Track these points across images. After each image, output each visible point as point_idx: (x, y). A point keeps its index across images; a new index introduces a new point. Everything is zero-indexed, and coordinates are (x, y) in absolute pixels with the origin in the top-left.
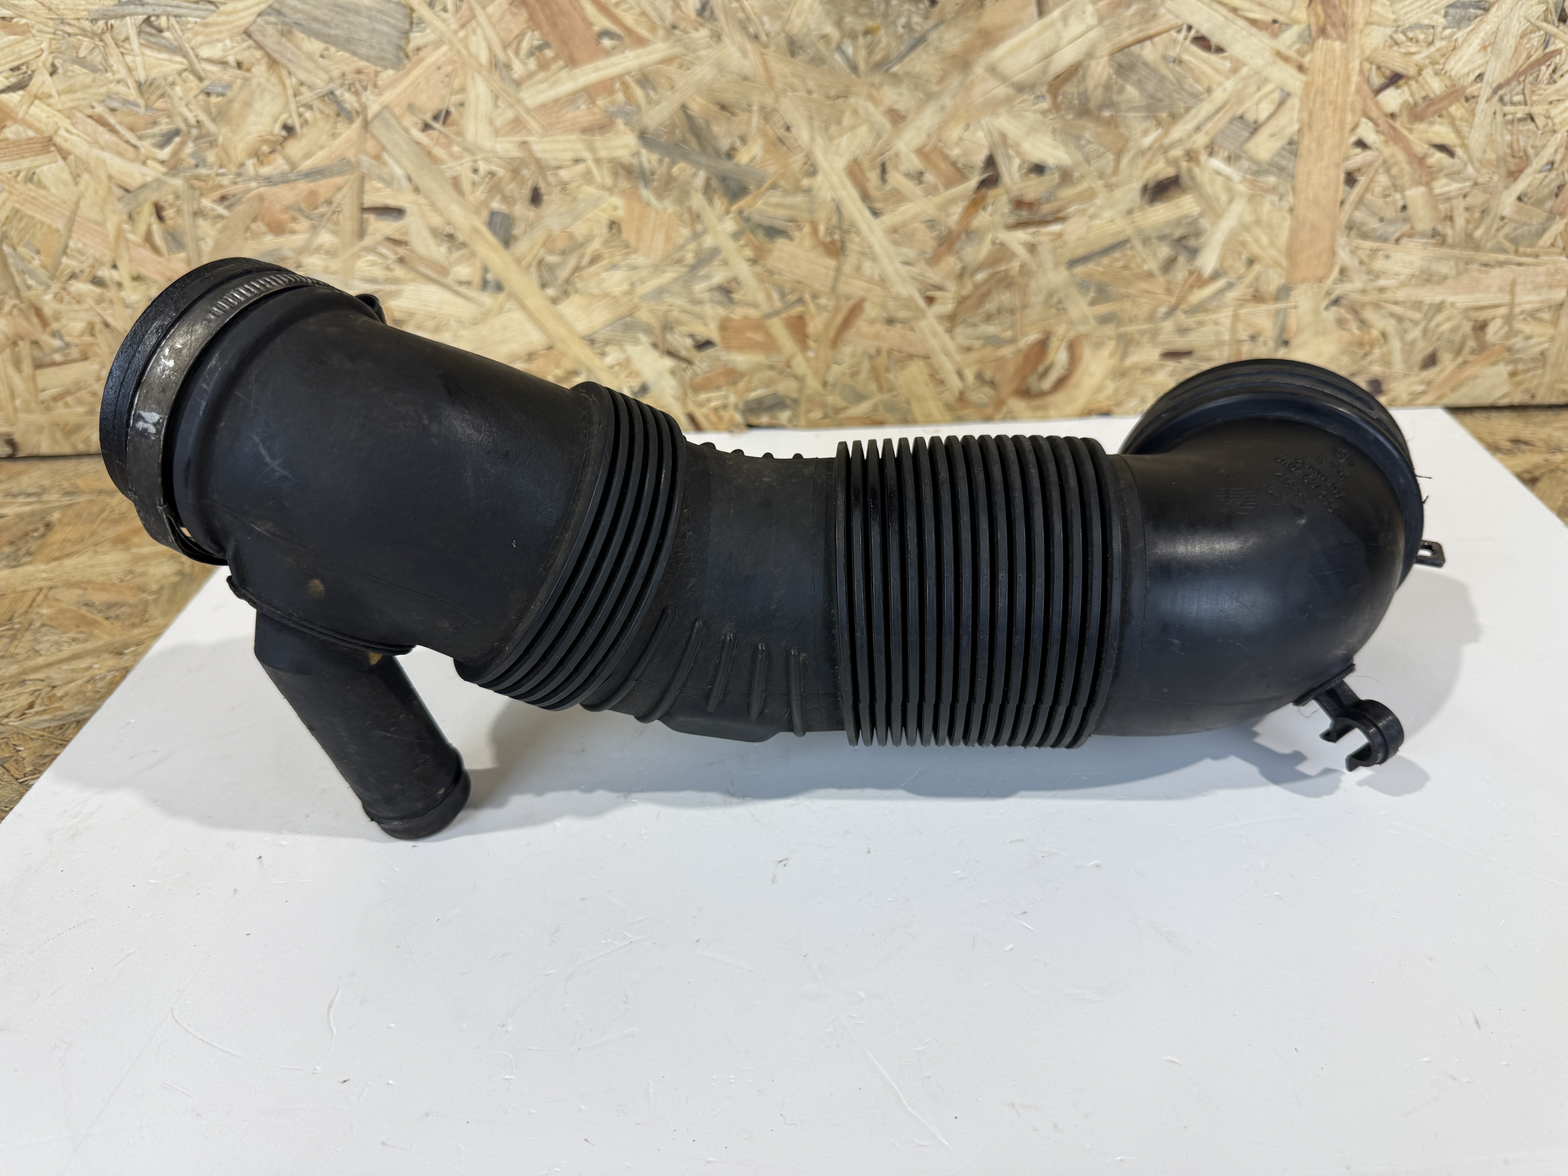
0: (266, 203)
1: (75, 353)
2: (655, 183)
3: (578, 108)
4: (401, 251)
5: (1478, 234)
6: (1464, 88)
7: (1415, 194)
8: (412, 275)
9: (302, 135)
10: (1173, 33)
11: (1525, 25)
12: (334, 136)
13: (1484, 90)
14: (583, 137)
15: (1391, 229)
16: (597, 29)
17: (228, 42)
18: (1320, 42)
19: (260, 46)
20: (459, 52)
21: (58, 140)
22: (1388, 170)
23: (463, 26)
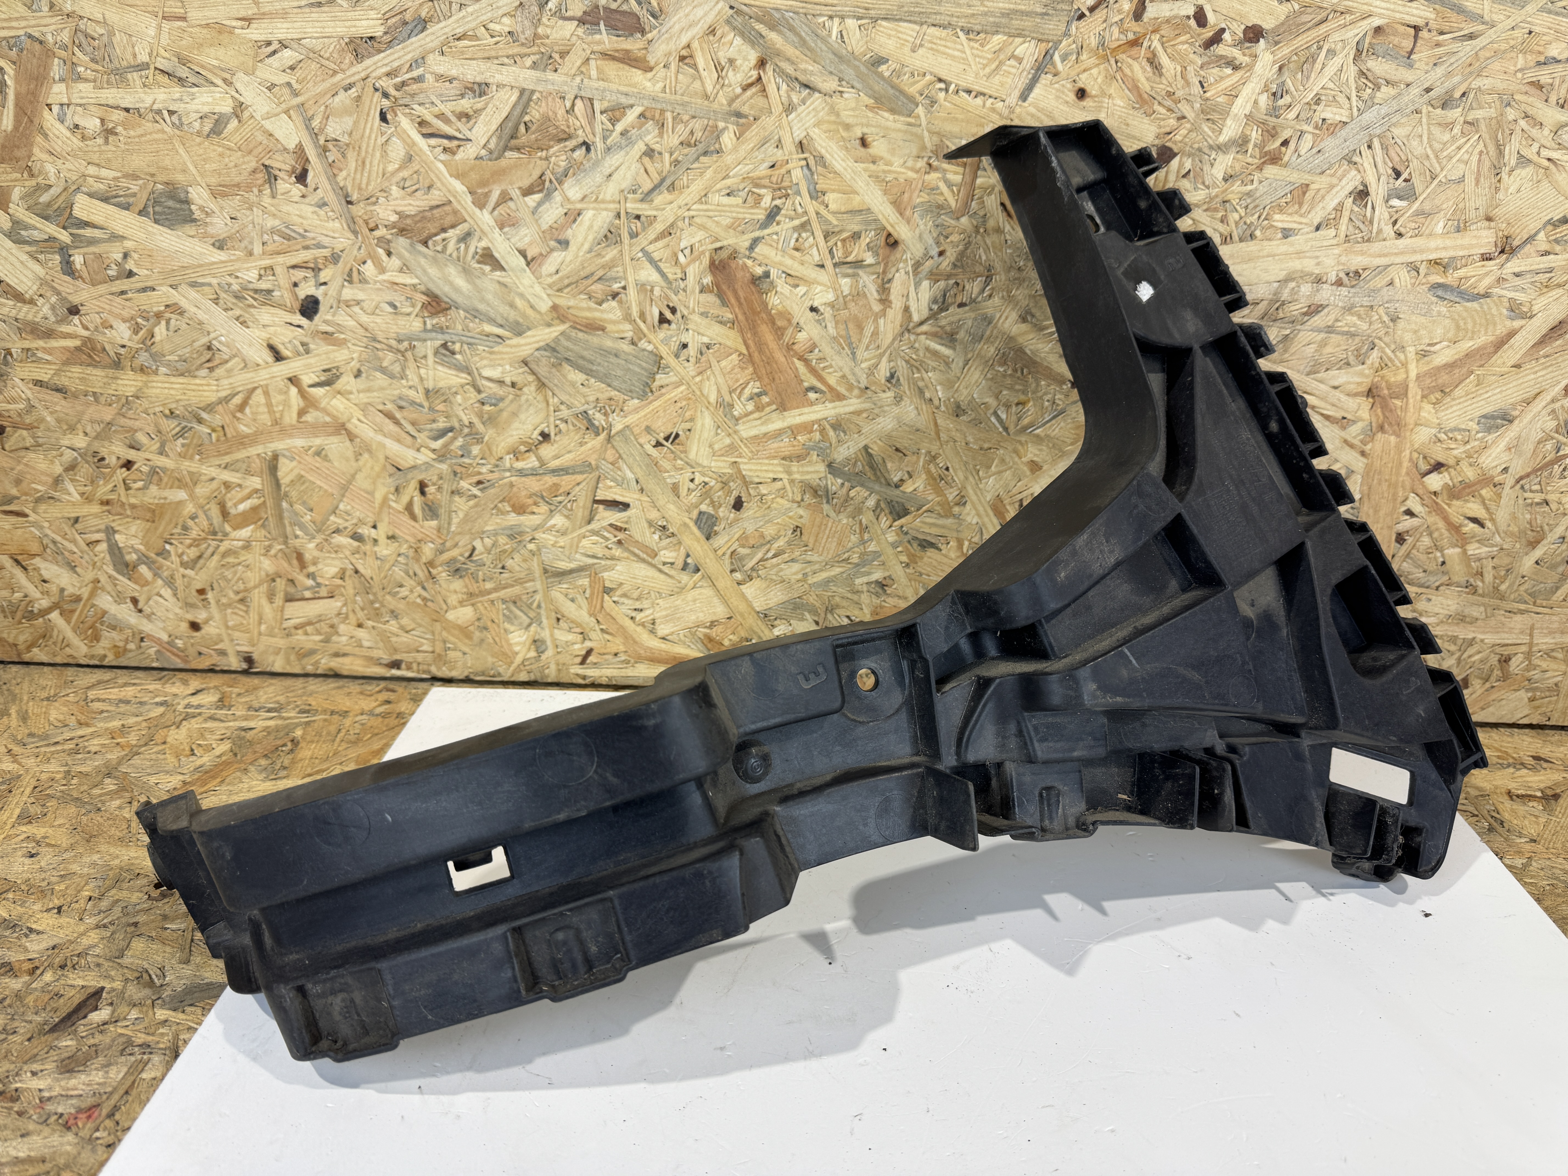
0: (515, 489)
1: (323, 592)
2: (836, 502)
3: (782, 441)
4: (621, 536)
5: (1503, 587)
6: (1492, 478)
7: (1453, 552)
8: (626, 554)
9: (555, 442)
11: (1540, 435)
12: (581, 444)
13: (1509, 480)
14: (783, 462)
15: (1432, 579)
16: (806, 384)
17: (508, 367)
18: (1379, 435)
19: (533, 373)
20: (693, 392)
21: (349, 426)
22: (1430, 534)
23: (700, 373)
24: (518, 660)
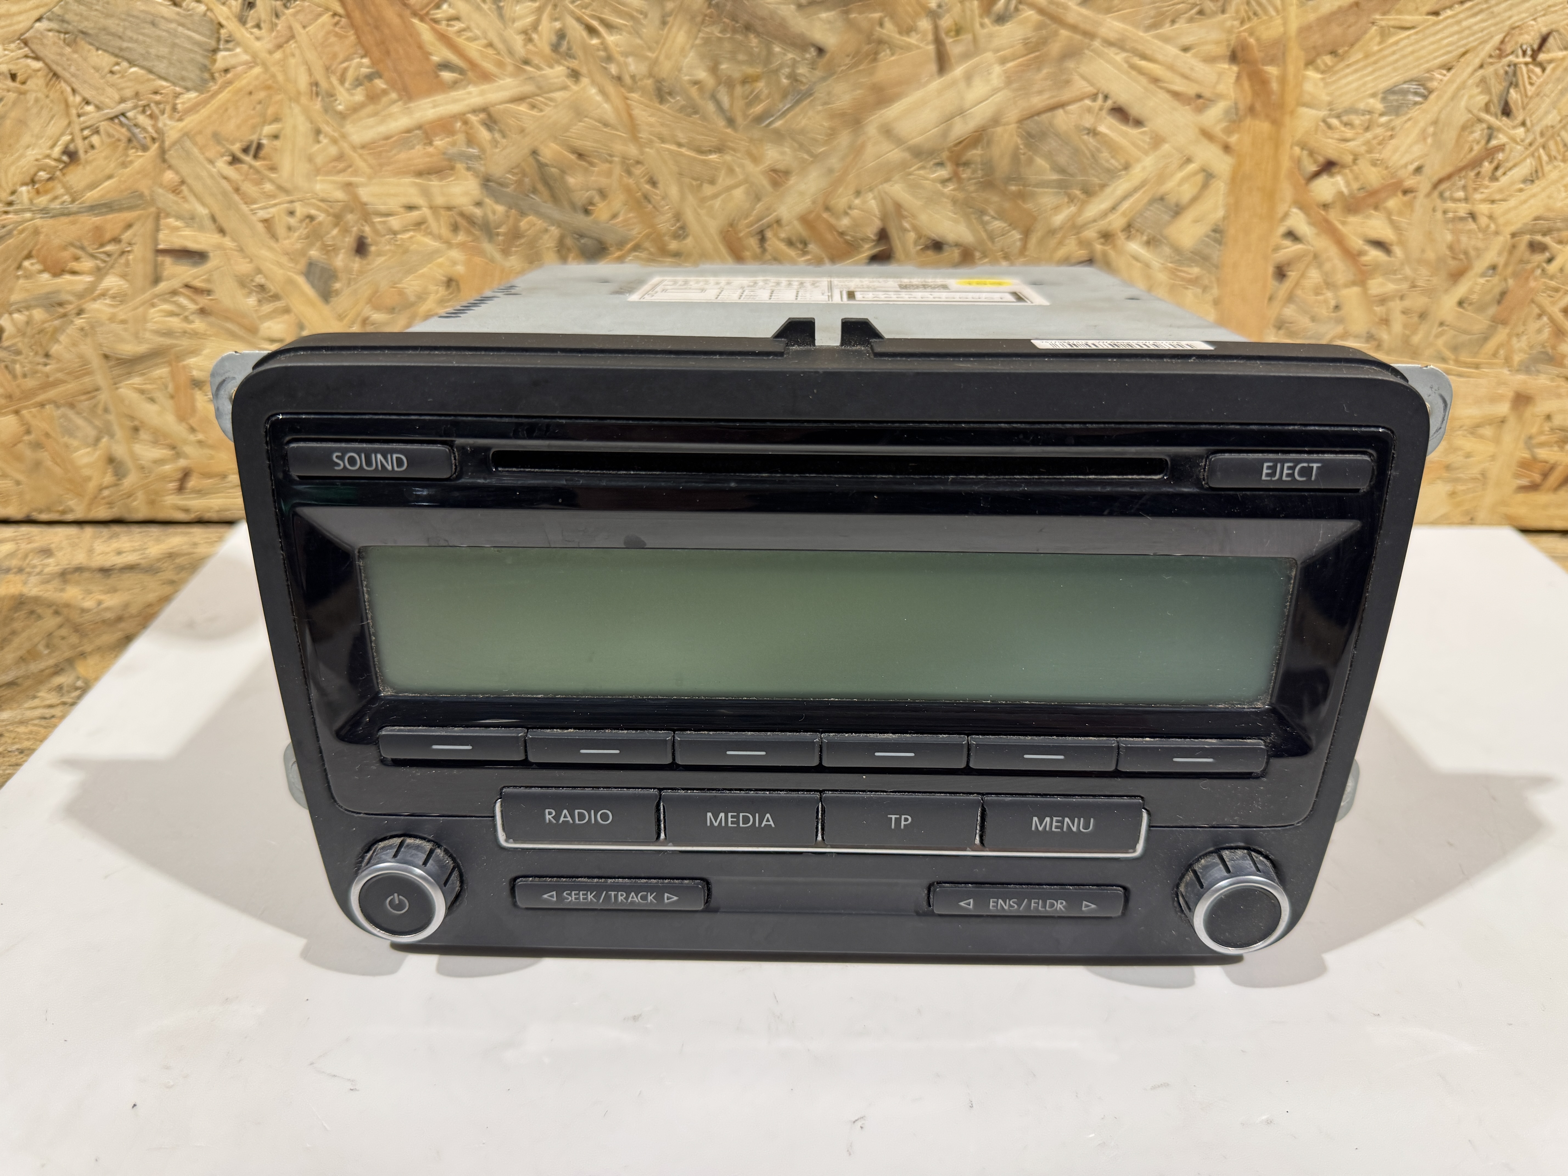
0: (42, 237)
2: (500, 238)
3: (413, 148)
4: (204, 301)
5: (1415, 340)
6: (1402, 181)
7: (1349, 294)
8: (213, 329)
9: (87, 162)
10: (1088, 102)
11: (1466, 116)
12: (124, 165)
13: (1423, 183)
14: (417, 181)
15: (1323, 329)
16: (435, 59)
18: (1248, 121)
19: (37, 56)
20: (273, 76)
22: (1319, 266)
23: (279, 46)
24: (92, 486)
